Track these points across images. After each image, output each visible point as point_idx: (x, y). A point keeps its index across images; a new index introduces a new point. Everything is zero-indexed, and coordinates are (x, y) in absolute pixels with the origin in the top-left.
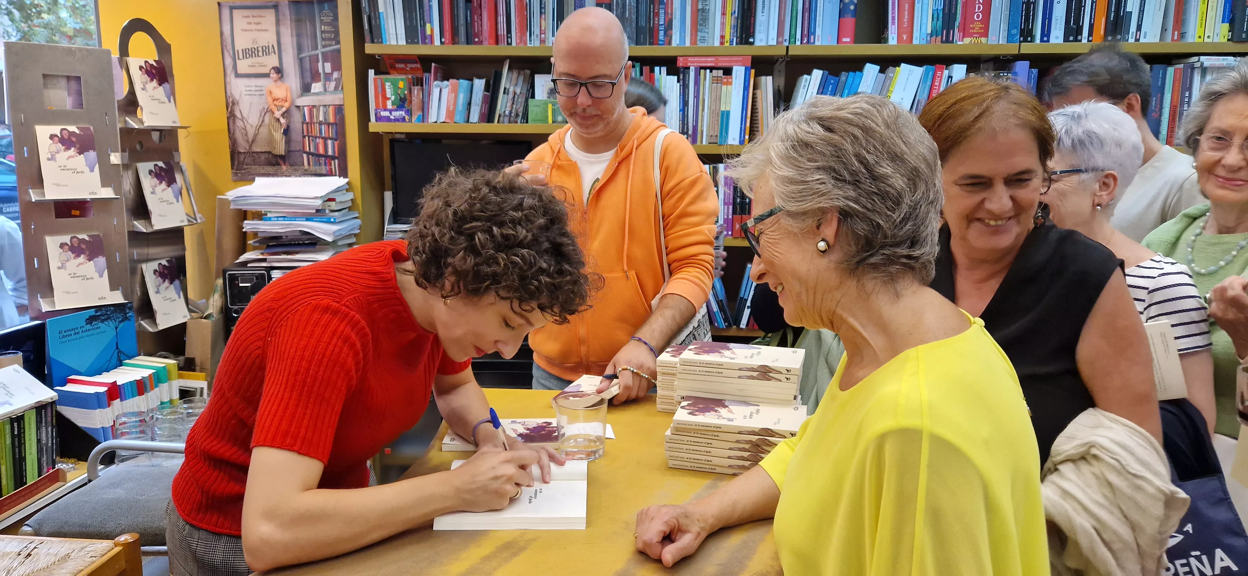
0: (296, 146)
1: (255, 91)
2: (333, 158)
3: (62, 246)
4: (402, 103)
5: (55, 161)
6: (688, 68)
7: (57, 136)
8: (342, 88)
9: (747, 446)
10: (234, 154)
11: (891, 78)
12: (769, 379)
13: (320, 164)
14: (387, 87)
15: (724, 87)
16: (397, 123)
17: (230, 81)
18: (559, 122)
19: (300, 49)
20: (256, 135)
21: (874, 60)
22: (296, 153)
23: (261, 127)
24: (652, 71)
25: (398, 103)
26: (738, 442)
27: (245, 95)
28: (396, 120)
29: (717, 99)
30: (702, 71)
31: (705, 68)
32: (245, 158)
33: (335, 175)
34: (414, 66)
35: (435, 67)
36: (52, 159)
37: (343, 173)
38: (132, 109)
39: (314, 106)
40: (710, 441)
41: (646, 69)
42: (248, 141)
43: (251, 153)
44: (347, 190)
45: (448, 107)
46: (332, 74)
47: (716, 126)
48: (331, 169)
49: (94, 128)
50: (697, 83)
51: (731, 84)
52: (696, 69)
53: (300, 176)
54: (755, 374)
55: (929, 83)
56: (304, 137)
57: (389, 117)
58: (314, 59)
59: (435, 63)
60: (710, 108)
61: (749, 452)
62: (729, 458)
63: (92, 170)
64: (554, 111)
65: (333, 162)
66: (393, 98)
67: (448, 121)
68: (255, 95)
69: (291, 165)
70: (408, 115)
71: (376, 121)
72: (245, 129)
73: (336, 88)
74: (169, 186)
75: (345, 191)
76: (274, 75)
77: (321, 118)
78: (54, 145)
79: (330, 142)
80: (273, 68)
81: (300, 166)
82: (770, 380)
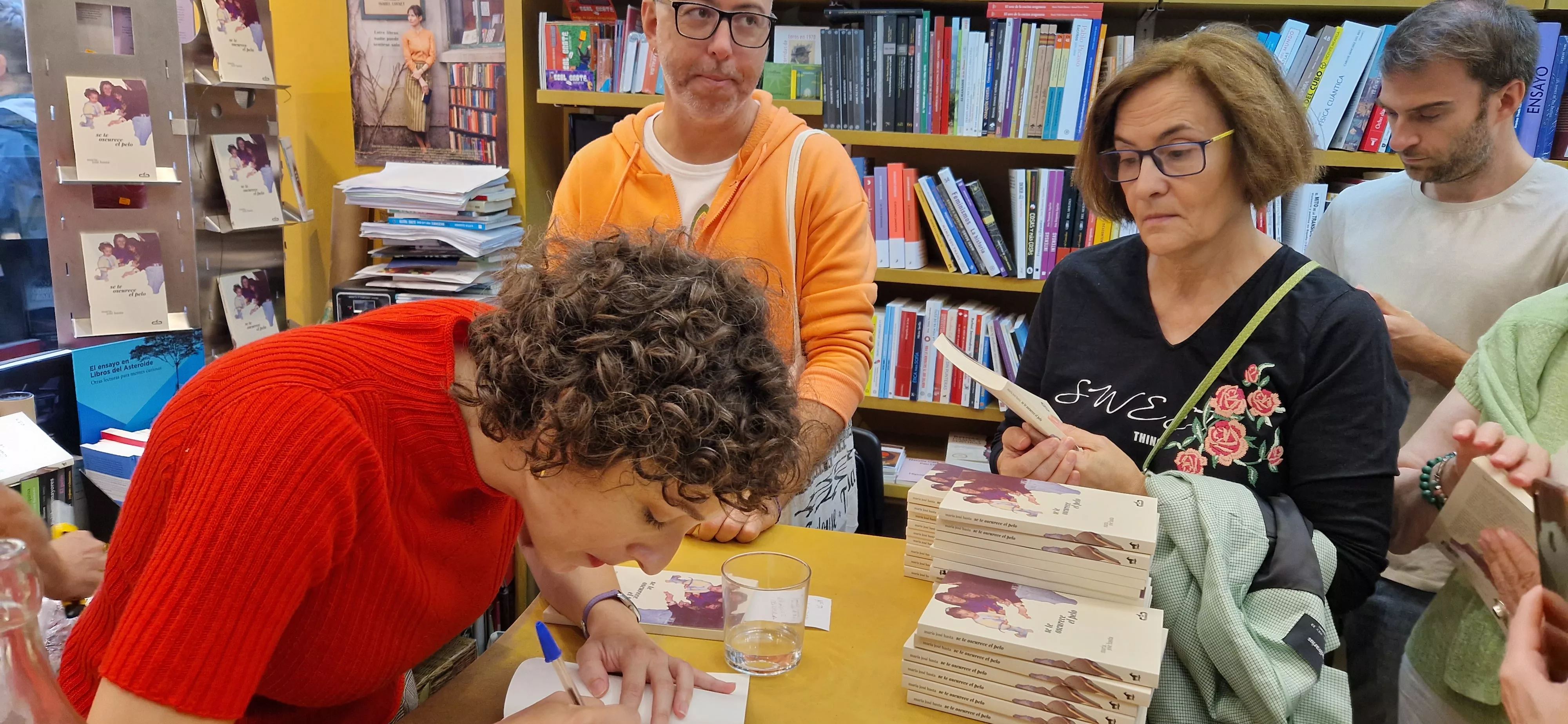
0: (440, 120)
1: (388, 39)
2: (489, 138)
3: (102, 247)
4: (584, 62)
5: (92, 127)
6: (1004, 20)
7: (95, 92)
8: (504, 39)
9: (1049, 687)
10: (359, 127)
11: (1326, 44)
12: (1099, 557)
13: (472, 147)
14: (563, 38)
15: (1057, 51)
16: (576, 92)
17: (355, 23)
18: (806, 98)
20: (387, 103)
22: (440, 130)
23: (395, 91)
24: (948, 24)
25: (578, 61)
26: (1032, 676)
27: (375, 45)
28: (575, 87)
30: (1025, 25)
31: (1029, 21)
32: (372, 134)
33: (492, 164)
34: (604, 9)
35: (631, 10)
36: (87, 124)
37: (503, 160)
38: (206, 57)
39: (465, 64)
40: (981, 668)
41: (939, 20)
42: (377, 110)
43: (380, 128)
44: (507, 185)
45: (648, 70)
46: (491, 17)
47: (1041, 111)
48: (486, 155)
49: (147, 83)
50: (1015, 43)
51: (1068, 46)
52: (1015, 21)
53: (445, 163)
54: (1073, 546)
56: (451, 107)
57: (565, 82)
59: (631, 5)
60: (1033, 82)
61: (1053, 696)
62: (1015, 701)
63: (143, 142)
64: (799, 81)
65: (488, 145)
66: (571, 55)
67: (646, 91)
68: (388, 45)
69: (434, 146)
70: (591, 81)
71: (547, 87)
72: (374, 94)
73: (496, 38)
74: (258, 169)
75: (503, 187)
76: (413, 18)
77: (475, 82)
78: (92, 104)
79: (485, 116)
80: (412, 7)
81: (445, 148)
82: (1098, 559)
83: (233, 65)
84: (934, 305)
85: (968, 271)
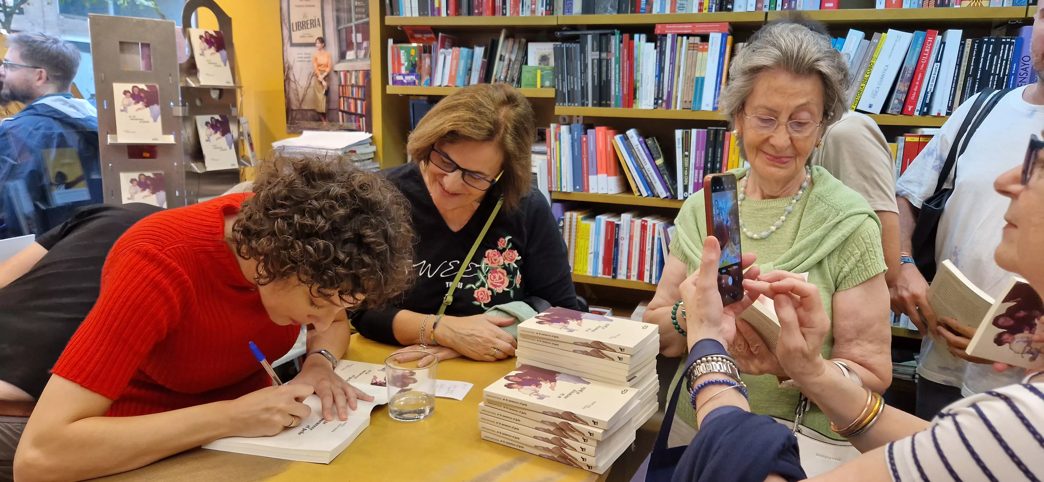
0: (334, 106)
1: (305, 58)
2: (361, 116)
3: (132, 181)
4: (414, 68)
5: (126, 112)
6: (666, 35)
7: (129, 92)
8: (370, 56)
10: (289, 110)
11: (876, 45)
12: (602, 356)
13: (351, 121)
14: (402, 54)
15: (700, 54)
16: (409, 86)
17: (287, 49)
18: (547, 87)
19: (338, 21)
20: (304, 95)
21: (858, 25)
22: (334, 111)
23: (309, 89)
24: (632, 38)
25: (410, 68)
27: (298, 61)
28: (409, 83)
29: (692, 65)
30: (679, 38)
31: (682, 35)
32: (296, 115)
33: (363, 131)
34: (429, 36)
35: (442, 36)
36: (124, 110)
37: (369, 129)
39: (348, 71)
41: (626, 36)
42: (298, 100)
43: (300, 110)
44: (371, 144)
45: (451, 72)
46: (362, 43)
47: (691, 92)
48: (360, 126)
49: (159, 87)
50: (673, 49)
51: (706, 50)
52: (673, 36)
53: (336, 131)
54: (589, 350)
55: (918, 49)
56: (340, 97)
57: (402, 80)
58: (349, 31)
59: (442, 33)
60: (685, 74)
63: (155, 121)
64: (542, 76)
65: (361, 119)
66: (406, 64)
67: (450, 85)
68: (305, 61)
69: (330, 121)
70: (418, 79)
71: (393, 84)
72: (297, 90)
73: (365, 55)
74: (223, 135)
75: (369, 145)
76: (319, 45)
77: (353, 82)
78: (127, 99)
79: (359, 102)
80: (319, 38)
81: (336, 122)
82: (603, 358)
83: (208, 75)
84: (626, 217)
85: (647, 195)
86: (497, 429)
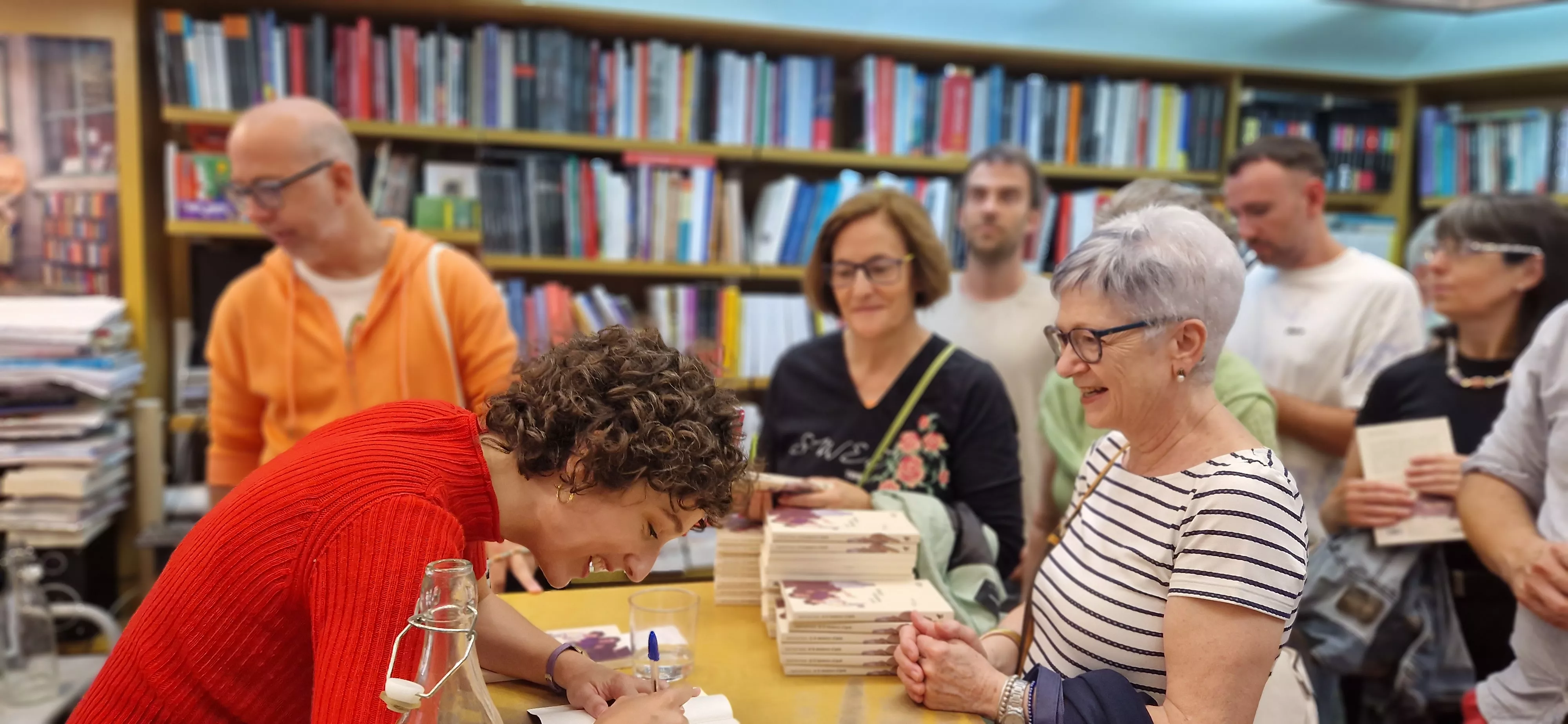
0: (31, 251)
2: (97, 270)
6: (639, 167)
8: (117, 168)
9: (885, 637)
13: (73, 279)
14: (198, 170)
15: (682, 193)
16: (212, 222)
18: (462, 228)
21: (853, 168)
22: (32, 262)
24: (590, 167)
25: (216, 192)
28: (211, 217)
29: (675, 206)
30: (655, 172)
33: (103, 296)
37: (116, 292)
39: (66, 193)
40: (839, 635)
41: (583, 164)
44: (125, 319)
46: (98, 146)
47: (673, 241)
48: (93, 287)
50: (650, 187)
51: (690, 189)
52: (650, 169)
53: (39, 296)
54: (867, 546)
56: (47, 238)
57: (200, 212)
58: (69, 125)
60: (667, 217)
61: (884, 643)
64: (454, 213)
65: (96, 275)
66: (208, 184)
69: (22, 280)
71: (178, 218)
73: (107, 167)
77: (79, 212)
79: (92, 247)
81: (38, 280)
82: (886, 551)
86: (808, 657)
